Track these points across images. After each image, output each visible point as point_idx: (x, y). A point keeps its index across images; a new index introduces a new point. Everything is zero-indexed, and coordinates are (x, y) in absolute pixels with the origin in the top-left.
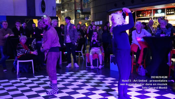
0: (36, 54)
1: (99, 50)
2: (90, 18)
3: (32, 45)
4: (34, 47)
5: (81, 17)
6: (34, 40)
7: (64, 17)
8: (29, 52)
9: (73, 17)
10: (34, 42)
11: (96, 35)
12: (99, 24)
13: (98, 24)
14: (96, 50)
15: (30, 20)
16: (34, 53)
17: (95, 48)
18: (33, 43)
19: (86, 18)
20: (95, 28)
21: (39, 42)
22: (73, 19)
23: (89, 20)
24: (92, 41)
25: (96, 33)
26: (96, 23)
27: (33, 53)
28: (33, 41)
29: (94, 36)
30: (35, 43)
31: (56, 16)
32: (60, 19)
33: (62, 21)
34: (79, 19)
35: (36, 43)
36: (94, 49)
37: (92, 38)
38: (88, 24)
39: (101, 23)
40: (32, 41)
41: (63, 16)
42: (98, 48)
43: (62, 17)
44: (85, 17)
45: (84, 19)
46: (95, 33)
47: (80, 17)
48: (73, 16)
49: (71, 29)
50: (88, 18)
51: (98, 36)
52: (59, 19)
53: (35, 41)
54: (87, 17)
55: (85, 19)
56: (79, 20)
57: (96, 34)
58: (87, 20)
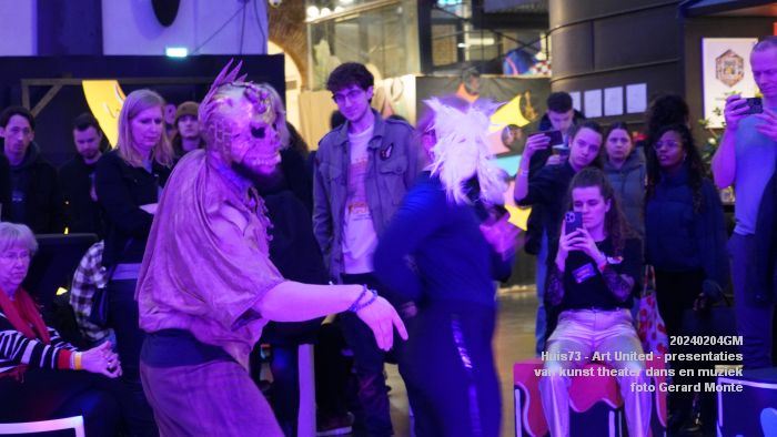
0: (112, 371)
1: (626, 330)
2: (540, 56)
3: (77, 292)
4: (87, 311)
5: (473, 48)
6: (93, 251)
7: (332, 51)
8: (50, 351)
9: (400, 51)
10: (88, 273)
11: (595, 213)
12: (620, 111)
13: (614, 108)
14: (600, 335)
15: (57, 85)
16: (96, 359)
17: (587, 315)
18: (79, 276)
19: (508, 63)
20: (592, 147)
21: (127, 271)
22: (402, 71)
23: (533, 73)
24: (560, 261)
25: (593, 192)
26: (592, 103)
27: (83, 361)
28: (84, 263)
29: (579, 222)
30: (97, 278)
31: (264, 47)
32: (302, 69)
33: (312, 82)
34: (451, 67)
35: (108, 279)
36: (581, 322)
37: (565, 242)
38: (529, 109)
39: (637, 98)
40: (76, 264)
41: (323, 46)
42: (613, 316)
43: (314, 53)
44: (499, 47)
45: (495, 67)
46: (585, 193)
47: (461, 52)
48: (403, 45)
49: (383, 158)
50: (527, 60)
51: (611, 219)
52: (291, 71)
53: (98, 266)
54: (517, 50)
55: (506, 66)
56: (451, 74)
57: (592, 203)
58: (516, 75)
